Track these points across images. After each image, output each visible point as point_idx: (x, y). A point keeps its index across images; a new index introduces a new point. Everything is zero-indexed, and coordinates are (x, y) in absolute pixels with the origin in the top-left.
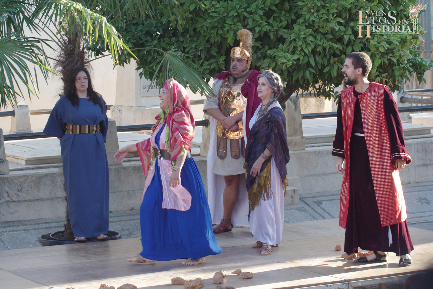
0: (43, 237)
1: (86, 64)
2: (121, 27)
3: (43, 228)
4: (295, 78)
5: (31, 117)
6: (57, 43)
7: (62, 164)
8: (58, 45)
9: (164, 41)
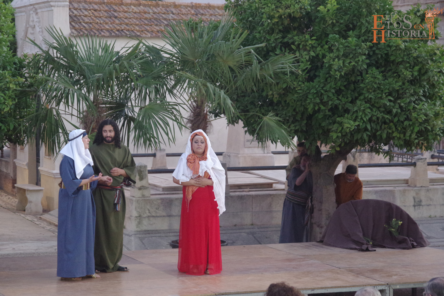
0: (173, 242)
1: (208, 123)
2: (234, 98)
3: (173, 236)
4: (355, 138)
6: (188, 107)
9: (263, 108)
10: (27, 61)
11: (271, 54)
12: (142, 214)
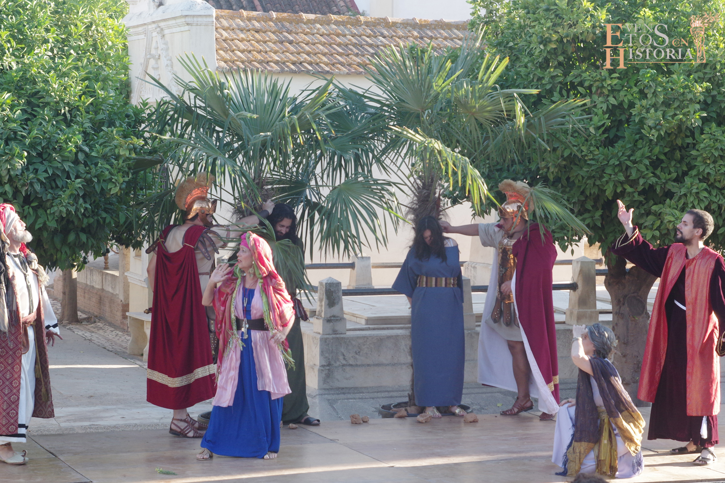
0: (383, 407)
1: (441, 213)
2: (483, 173)
3: (383, 397)
5: (373, 270)
6: (409, 188)
7: (410, 325)
8: (411, 190)
10: (148, 112)
11: (544, 101)
12: (332, 362)
